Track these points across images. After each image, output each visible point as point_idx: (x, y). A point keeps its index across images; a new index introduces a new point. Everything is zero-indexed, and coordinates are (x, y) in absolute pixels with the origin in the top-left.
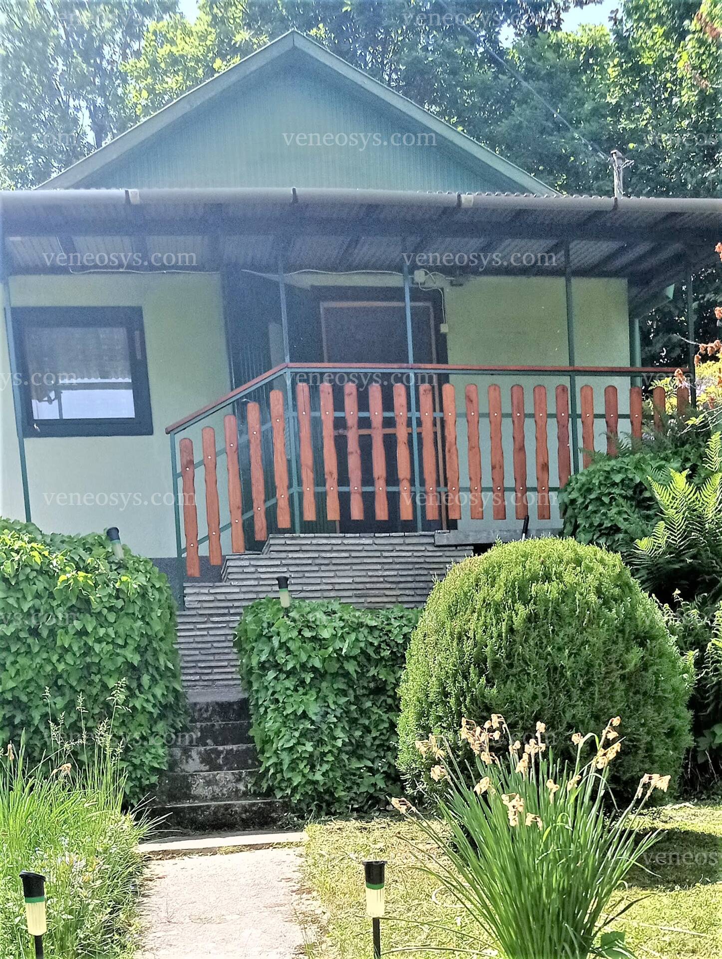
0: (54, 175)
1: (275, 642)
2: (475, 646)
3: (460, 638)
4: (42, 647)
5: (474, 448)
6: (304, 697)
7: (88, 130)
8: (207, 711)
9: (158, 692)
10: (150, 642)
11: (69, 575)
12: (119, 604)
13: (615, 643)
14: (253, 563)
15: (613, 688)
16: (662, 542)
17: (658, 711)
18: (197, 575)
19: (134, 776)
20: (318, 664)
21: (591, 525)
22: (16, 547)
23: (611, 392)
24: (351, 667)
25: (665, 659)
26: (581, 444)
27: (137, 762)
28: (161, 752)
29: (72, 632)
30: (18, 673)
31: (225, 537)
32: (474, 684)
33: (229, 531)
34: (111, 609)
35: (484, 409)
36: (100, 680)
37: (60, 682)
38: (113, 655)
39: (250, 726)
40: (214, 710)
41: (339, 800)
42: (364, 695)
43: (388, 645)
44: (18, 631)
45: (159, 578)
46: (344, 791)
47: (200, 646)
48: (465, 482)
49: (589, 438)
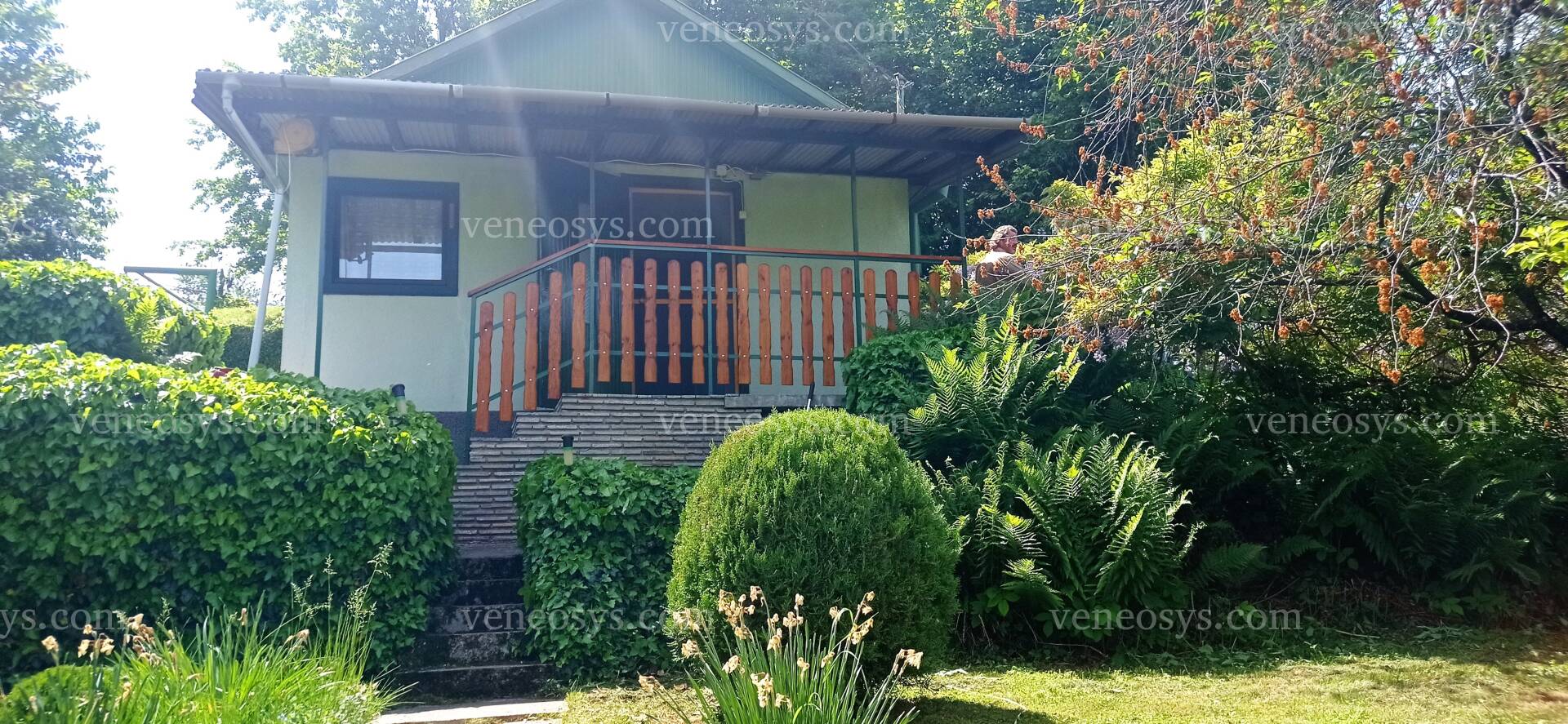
0: (396, 62)
1: (555, 500)
2: (747, 511)
3: (732, 504)
4: (306, 502)
5: (765, 320)
6: (579, 556)
7: (434, 27)
8: (478, 567)
9: (426, 549)
10: (424, 498)
11: (345, 430)
12: (396, 459)
13: (882, 511)
14: (543, 419)
15: (880, 555)
16: (935, 411)
17: (925, 579)
18: (485, 430)
19: (388, 638)
20: (596, 522)
21: (871, 394)
22: (294, 401)
23: (891, 276)
24: (630, 526)
25: (931, 527)
26: (863, 320)
27: (393, 622)
28: (421, 611)
29: (341, 486)
30: (275, 527)
31: (518, 395)
32: (743, 550)
33: (521, 389)
34: (386, 464)
35: (775, 286)
36: (365, 536)
37: (321, 538)
38: (382, 510)
39: (522, 583)
40: (485, 569)
41: (608, 665)
42: (642, 555)
43: (669, 504)
44: (282, 485)
45: (441, 435)
46: (613, 654)
47: (480, 500)
48: (755, 350)
49: (871, 314)
